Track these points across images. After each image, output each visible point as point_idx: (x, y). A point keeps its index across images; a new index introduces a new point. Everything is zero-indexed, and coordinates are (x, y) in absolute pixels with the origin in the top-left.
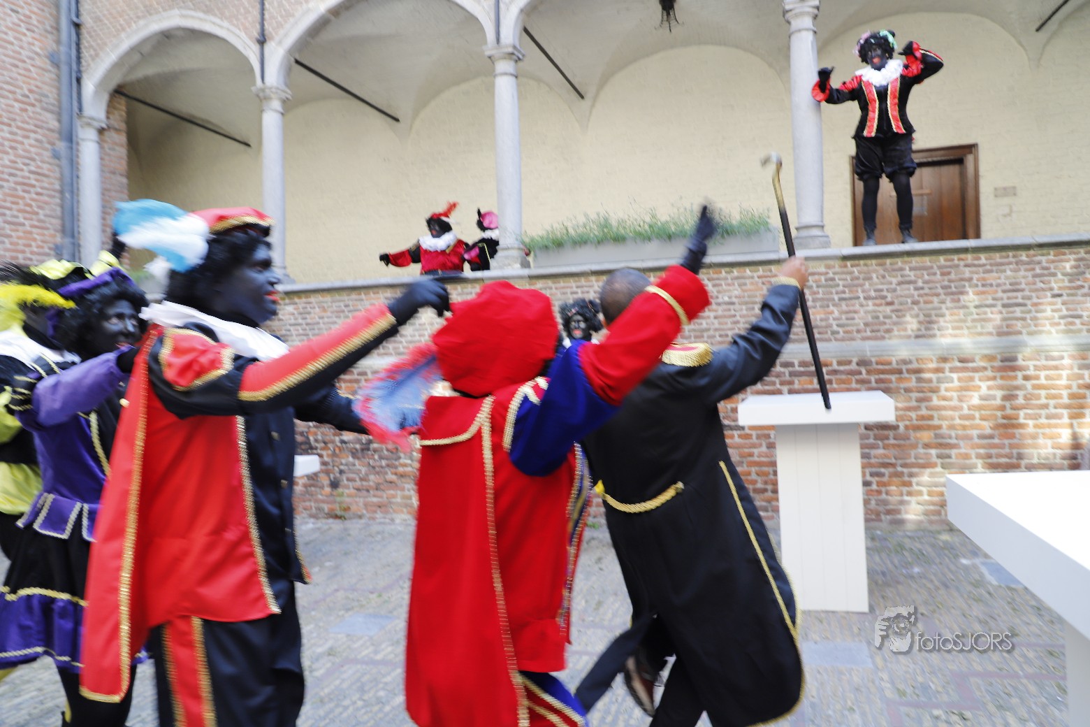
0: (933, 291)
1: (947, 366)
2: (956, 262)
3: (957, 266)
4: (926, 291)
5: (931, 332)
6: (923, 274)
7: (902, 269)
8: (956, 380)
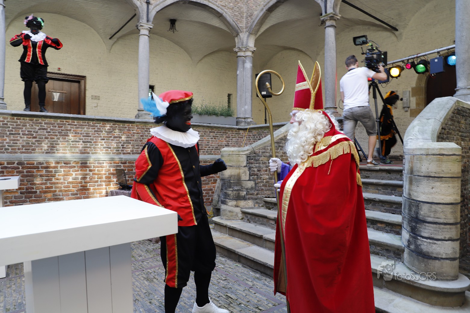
0: (55, 134)
1: (59, 165)
3: (65, 124)
4: (51, 133)
5: (53, 151)
6: (50, 126)
7: (41, 123)
8: (62, 172)
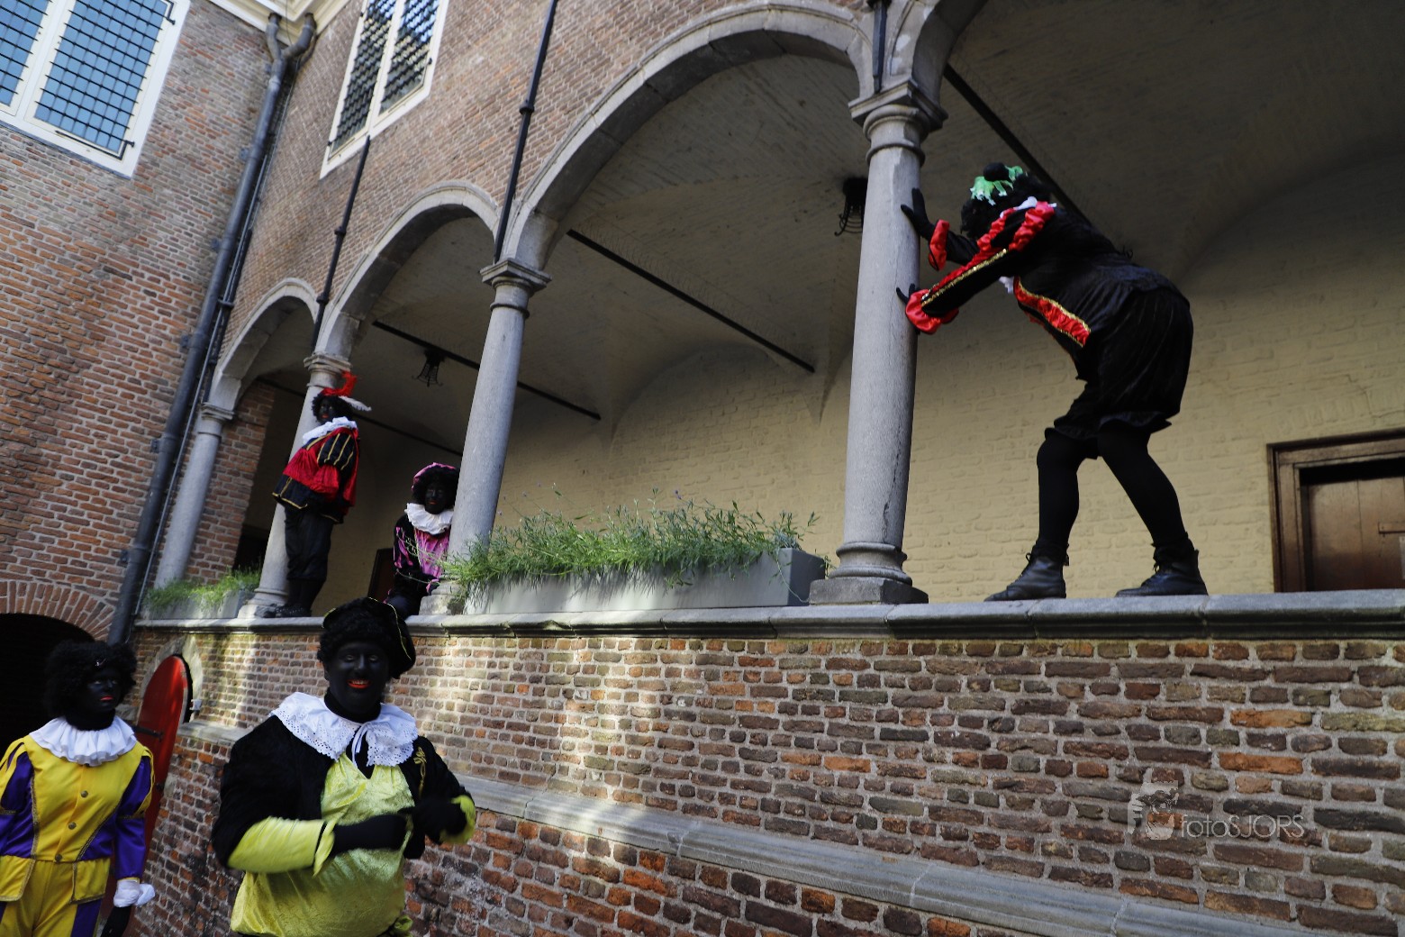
0: (1107, 740)
2: (1172, 659)
3: (1177, 671)
4: (1088, 738)
6: (1082, 688)
7: (1029, 670)
